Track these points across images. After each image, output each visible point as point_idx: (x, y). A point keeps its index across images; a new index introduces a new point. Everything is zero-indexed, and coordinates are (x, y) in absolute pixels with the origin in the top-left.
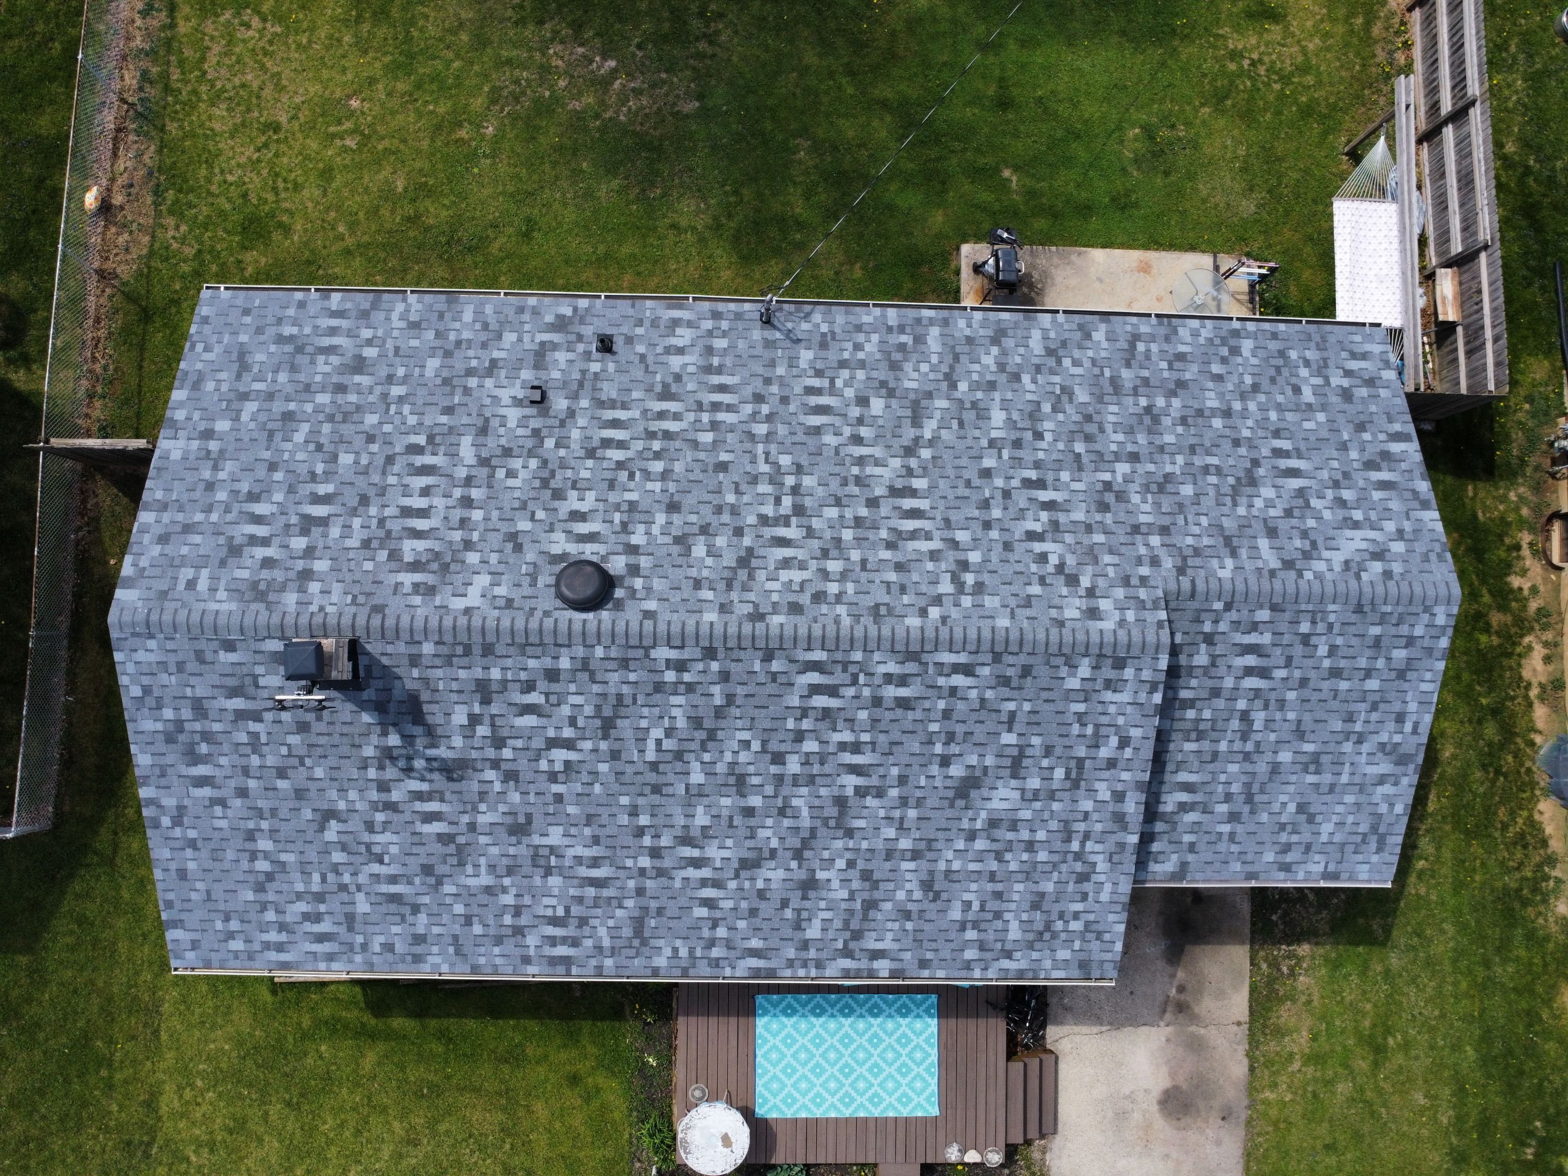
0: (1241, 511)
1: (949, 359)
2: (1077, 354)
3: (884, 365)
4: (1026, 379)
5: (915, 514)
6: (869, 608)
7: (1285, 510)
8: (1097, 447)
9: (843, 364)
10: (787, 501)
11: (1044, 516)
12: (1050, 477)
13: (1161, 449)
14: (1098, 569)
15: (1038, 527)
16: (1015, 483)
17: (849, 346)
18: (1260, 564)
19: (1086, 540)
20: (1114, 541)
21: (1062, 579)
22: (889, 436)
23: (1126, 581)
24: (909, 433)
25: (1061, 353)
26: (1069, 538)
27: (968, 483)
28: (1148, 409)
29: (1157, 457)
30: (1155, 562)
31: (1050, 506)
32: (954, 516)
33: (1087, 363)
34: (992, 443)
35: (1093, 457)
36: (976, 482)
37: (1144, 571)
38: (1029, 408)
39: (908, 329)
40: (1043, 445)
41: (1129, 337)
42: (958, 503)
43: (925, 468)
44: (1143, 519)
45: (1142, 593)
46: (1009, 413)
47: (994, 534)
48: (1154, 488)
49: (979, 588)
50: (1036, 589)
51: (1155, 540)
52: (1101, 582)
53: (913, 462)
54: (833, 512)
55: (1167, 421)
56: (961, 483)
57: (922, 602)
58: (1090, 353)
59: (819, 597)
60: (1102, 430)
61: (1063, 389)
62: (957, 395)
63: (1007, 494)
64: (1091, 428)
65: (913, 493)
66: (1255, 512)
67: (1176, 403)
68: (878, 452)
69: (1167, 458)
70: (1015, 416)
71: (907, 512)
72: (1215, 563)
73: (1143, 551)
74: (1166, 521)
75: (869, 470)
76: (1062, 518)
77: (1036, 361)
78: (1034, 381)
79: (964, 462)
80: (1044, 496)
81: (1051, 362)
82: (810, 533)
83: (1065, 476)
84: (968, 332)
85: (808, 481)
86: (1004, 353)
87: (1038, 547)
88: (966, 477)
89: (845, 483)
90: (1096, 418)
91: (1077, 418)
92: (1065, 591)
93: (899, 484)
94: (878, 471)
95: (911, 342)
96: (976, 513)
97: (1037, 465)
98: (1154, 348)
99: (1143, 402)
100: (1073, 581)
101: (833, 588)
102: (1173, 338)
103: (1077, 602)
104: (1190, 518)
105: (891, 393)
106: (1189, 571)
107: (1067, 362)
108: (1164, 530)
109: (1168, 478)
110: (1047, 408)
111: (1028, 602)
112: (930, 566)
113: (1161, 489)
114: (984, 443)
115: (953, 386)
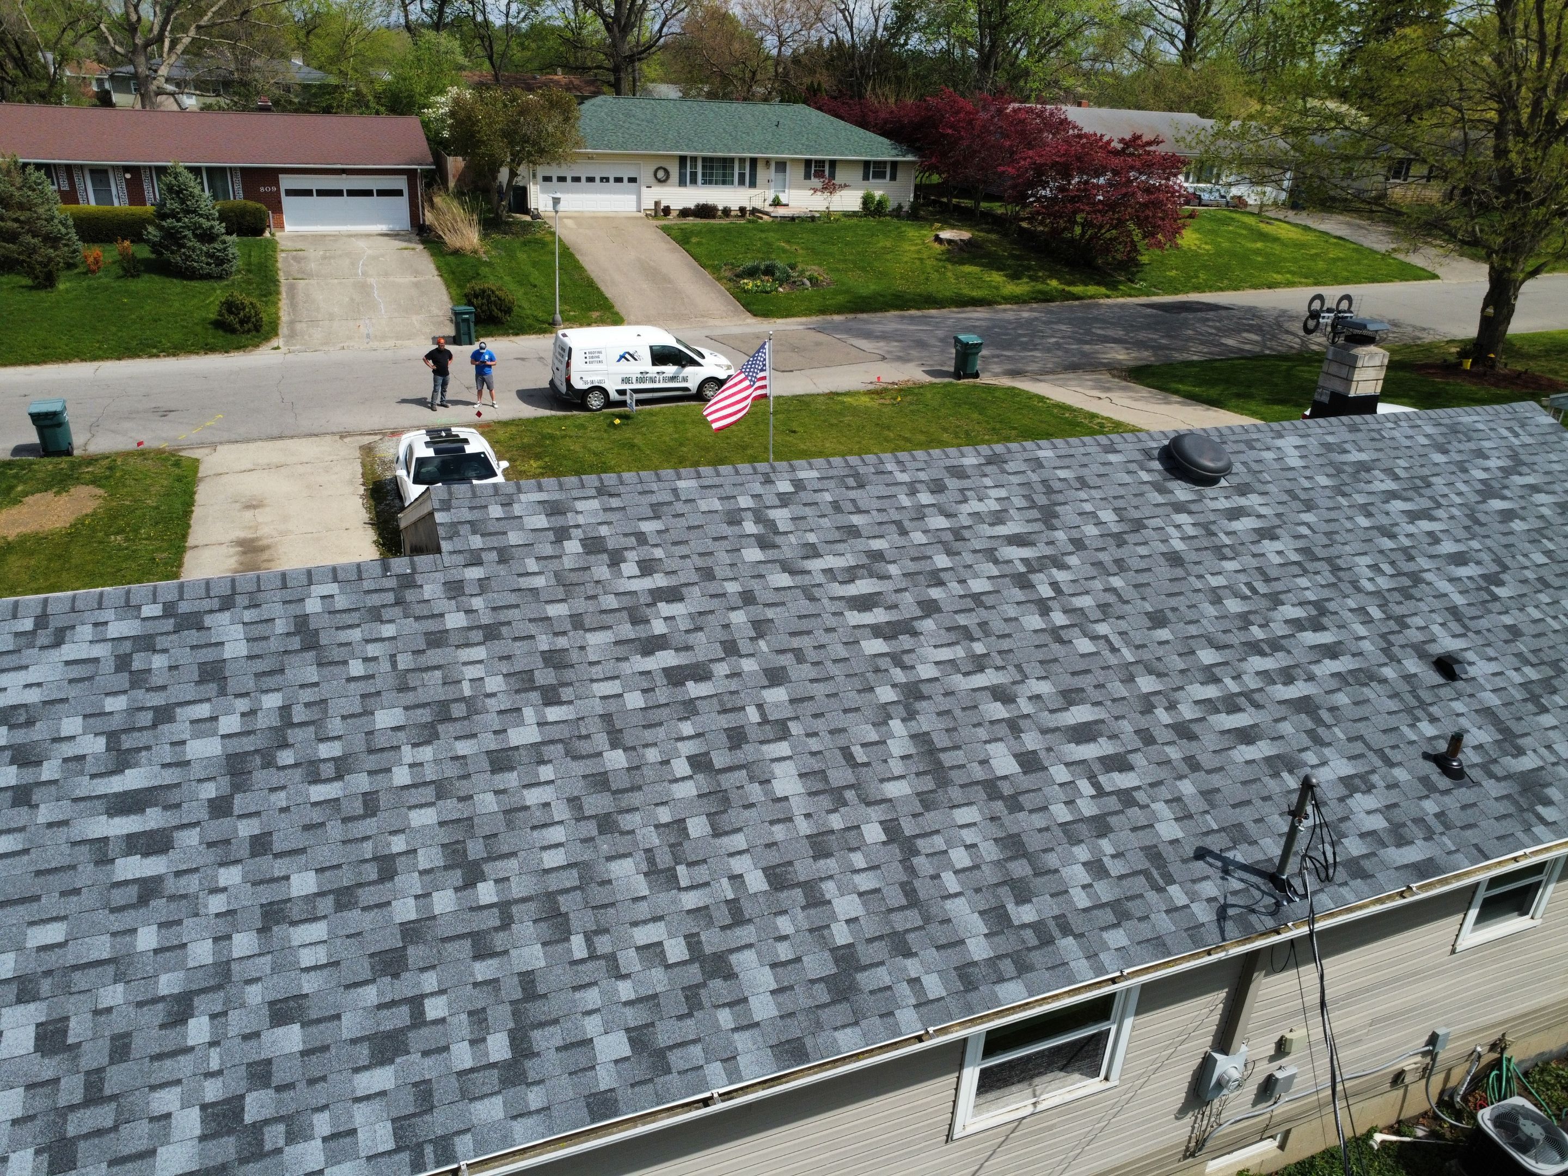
0: (272, 701)
1: (924, 889)
2: (658, 980)
3: (1033, 843)
4: (756, 882)
5: (864, 603)
6: (870, 483)
7: (171, 719)
8: (579, 768)
9: (1101, 826)
10: (1045, 591)
11: (659, 627)
12: (663, 694)
13: (441, 789)
14: (554, 565)
15: (665, 609)
16: (721, 669)
17: (1116, 868)
18: (248, 616)
19: (580, 605)
20: (532, 610)
21: (611, 545)
22: (958, 712)
23: (504, 556)
24: (926, 722)
25: (694, 973)
26: (610, 602)
27: (799, 655)
28: (473, 876)
29: (451, 771)
30: (455, 589)
31: (651, 646)
32: (805, 606)
33: (629, 960)
34: (782, 732)
35: (584, 747)
36: (787, 660)
37: (474, 573)
38: (735, 816)
39: (1030, 937)
40: (688, 748)
41: (532, 1068)
42: (805, 625)
43: (877, 670)
44: (479, 653)
45: (477, 542)
46: (769, 793)
47: (732, 588)
48: (458, 710)
49: (734, 518)
50: (648, 527)
51: (455, 620)
52: (548, 549)
53: (899, 675)
54: (977, 585)
55: (428, 857)
56: (812, 655)
57: (805, 496)
58: (625, 990)
59: (937, 487)
60: (574, 802)
61: (671, 879)
62: (876, 813)
63: (731, 649)
64: (597, 803)
65: (877, 631)
66: (242, 705)
67: (405, 910)
68: (962, 683)
69: (430, 774)
70: (755, 792)
71: (876, 605)
72: (341, 603)
73: (477, 603)
74: (434, 656)
75: (958, 652)
76: (627, 630)
77: (746, 934)
78: (736, 879)
79: (819, 690)
80: (667, 658)
81: (712, 941)
82: (990, 554)
83: (635, 700)
84: (913, 967)
85: (1034, 621)
86: (819, 931)
87: (660, 581)
88: (806, 667)
89: (983, 625)
90: (590, 829)
91: (628, 821)
92: (604, 531)
93: (905, 641)
94: (945, 654)
95: (1011, 907)
96: (770, 613)
97: (690, 708)
98: (462, 1056)
99: (486, 892)
100: (593, 545)
101: (925, 498)
102: (407, 1104)
103: (581, 520)
104: (385, 666)
105: (991, 787)
106: (391, 583)
107: (676, 950)
108: (437, 639)
109: (428, 734)
110: (697, 827)
111: (656, 511)
112: (812, 538)
113: (443, 713)
114: (795, 728)
115: (891, 829)
